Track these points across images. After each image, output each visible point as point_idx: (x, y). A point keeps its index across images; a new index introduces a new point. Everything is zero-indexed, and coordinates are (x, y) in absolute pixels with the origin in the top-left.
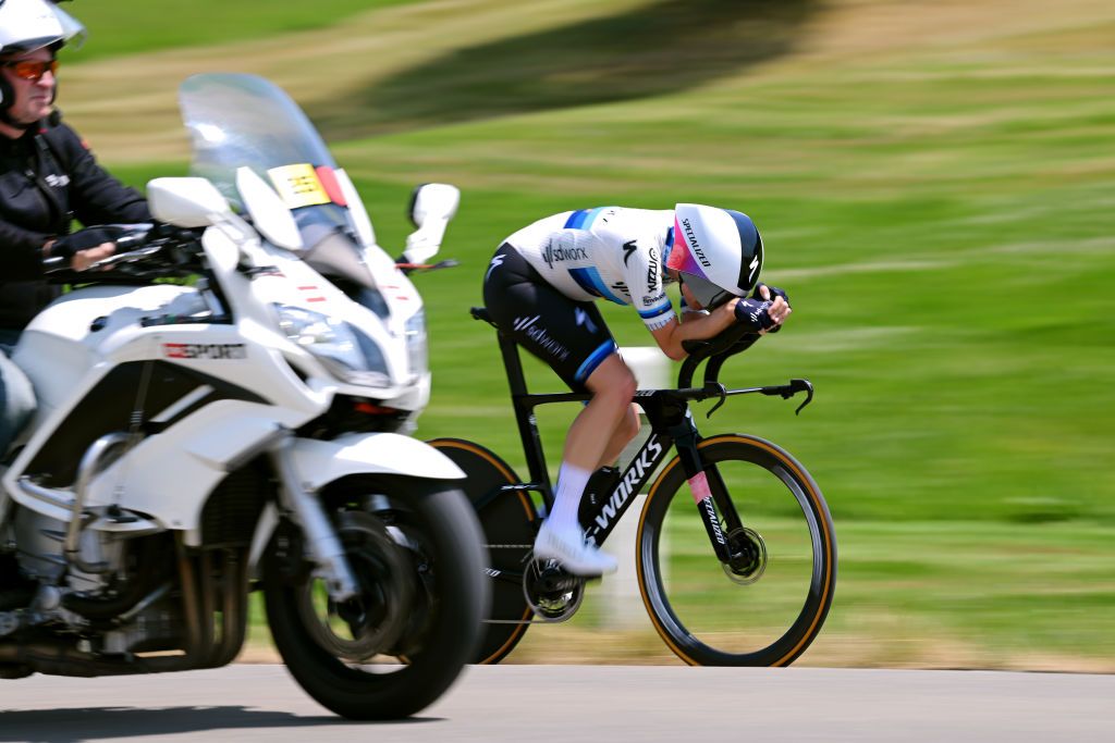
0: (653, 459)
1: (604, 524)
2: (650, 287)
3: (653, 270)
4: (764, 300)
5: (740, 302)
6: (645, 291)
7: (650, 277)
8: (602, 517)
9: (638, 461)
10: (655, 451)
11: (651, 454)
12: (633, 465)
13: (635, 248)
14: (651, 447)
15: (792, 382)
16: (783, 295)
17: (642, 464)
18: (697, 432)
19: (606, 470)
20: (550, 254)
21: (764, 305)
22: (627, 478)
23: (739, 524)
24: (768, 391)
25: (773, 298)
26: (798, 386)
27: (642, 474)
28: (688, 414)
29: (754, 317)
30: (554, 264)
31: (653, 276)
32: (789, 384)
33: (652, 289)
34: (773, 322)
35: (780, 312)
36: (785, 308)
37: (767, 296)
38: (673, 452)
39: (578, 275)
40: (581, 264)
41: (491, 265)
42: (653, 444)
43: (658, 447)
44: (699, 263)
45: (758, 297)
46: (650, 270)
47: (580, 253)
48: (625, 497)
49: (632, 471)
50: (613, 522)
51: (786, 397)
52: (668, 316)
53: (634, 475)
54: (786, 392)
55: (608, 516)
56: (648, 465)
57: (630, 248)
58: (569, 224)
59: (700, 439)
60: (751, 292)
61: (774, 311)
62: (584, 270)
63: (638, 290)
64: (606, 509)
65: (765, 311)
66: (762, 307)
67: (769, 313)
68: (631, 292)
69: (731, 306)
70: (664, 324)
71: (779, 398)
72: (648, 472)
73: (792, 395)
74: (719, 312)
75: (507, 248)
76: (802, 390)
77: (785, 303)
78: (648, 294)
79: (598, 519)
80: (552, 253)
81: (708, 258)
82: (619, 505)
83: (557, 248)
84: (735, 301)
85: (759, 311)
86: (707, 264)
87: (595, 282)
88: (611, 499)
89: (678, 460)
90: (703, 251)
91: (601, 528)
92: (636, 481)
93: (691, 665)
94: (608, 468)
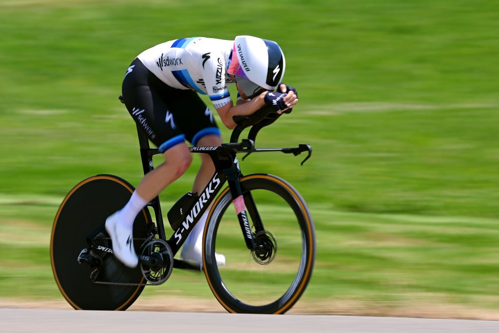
0: (215, 188)
1: (187, 226)
2: (217, 81)
3: (220, 71)
4: (282, 93)
5: (268, 93)
6: (213, 83)
7: (217, 75)
8: (186, 223)
9: (207, 188)
10: (216, 183)
11: (214, 184)
12: (204, 191)
13: (209, 57)
14: (214, 181)
15: (300, 145)
16: (294, 91)
17: (209, 191)
18: (240, 172)
19: (189, 194)
20: (161, 63)
21: (282, 96)
22: (200, 199)
23: (262, 229)
24: (286, 151)
25: (287, 92)
26: (303, 148)
27: (208, 197)
28: (236, 161)
29: (275, 102)
30: (164, 68)
31: (219, 74)
32: (298, 147)
33: (218, 82)
34: (286, 106)
35: (291, 100)
36: (294, 99)
37: (284, 90)
38: (226, 184)
39: (177, 75)
40: (179, 68)
41: (127, 71)
42: (216, 179)
43: (218, 181)
44: (244, 69)
45: (279, 91)
46: (218, 71)
47: (178, 61)
48: (199, 210)
49: (204, 195)
50: (192, 226)
51: (296, 155)
52: (226, 100)
53: (204, 197)
54: (296, 152)
55: (189, 221)
56: (212, 191)
57: (206, 57)
58: (174, 45)
59: (242, 176)
60: (276, 88)
61: (287, 99)
62: (180, 71)
63: (210, 83)
64: (188, 218)
65: (282, 99)
66: (281, 97)
67: (284, 100)
68: (206, 85)
69: (263, 95)
70: (224, 105)
71: (292, 155)
72: (212, 195)
73: (300, 154)
74: (257, 99)
75: (137, 62)
76: (306, 150)
77: (295, 96)
78: (216, 86)
79: (184, 224)
80: (162, 62)
81: (249, 66)
82: (196, 215)
83: (166, 58)
84: (265, 93)
85: (278, 99)
86: (248, 70)
87: (187, 79)
88: (192, 211)
89: (229, 189)
90: (246, 62)
91: (185, 228)
92: (205, 201)
93: (230, 312)
94: (190, 193)
